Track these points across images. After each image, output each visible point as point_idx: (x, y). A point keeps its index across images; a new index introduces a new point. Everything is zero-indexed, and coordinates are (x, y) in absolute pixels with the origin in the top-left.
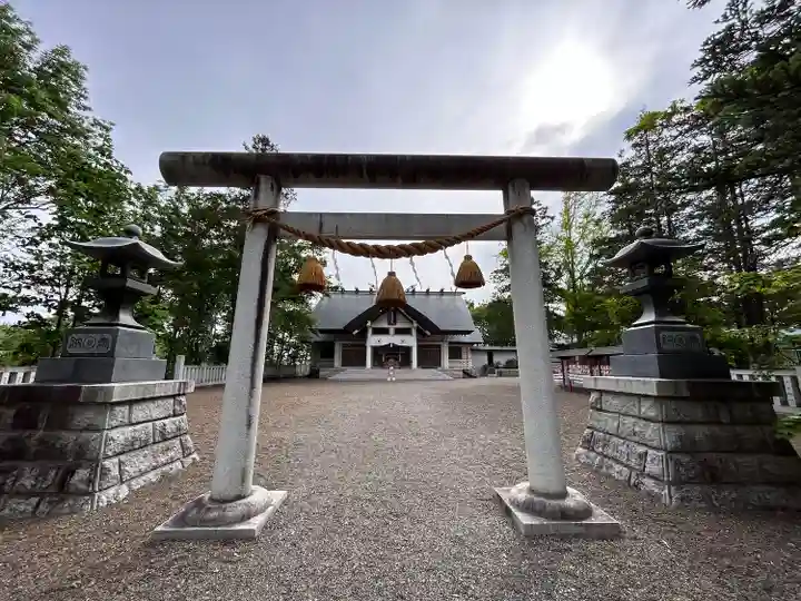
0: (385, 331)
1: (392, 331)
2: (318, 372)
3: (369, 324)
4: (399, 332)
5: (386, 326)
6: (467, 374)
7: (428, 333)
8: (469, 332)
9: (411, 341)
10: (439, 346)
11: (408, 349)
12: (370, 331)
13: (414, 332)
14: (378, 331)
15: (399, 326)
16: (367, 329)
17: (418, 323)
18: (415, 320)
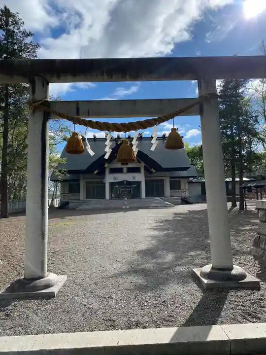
0: (120, 171)
1: (125, 170)
2: (68, 203)
3: (106, 165)
4: (131, 170)
5: (119, 166)
6: (185, 201)
7: (154, 171)
8: (186, 169)
9: (140, 177)
10: (163, 180)
11: (138, 184)
12: (107, 171)
13: (143, 170)
14: (113, 171)
15: (130, 166)
16: (104, 169)
17: (145, 163)
18: (143, 161)
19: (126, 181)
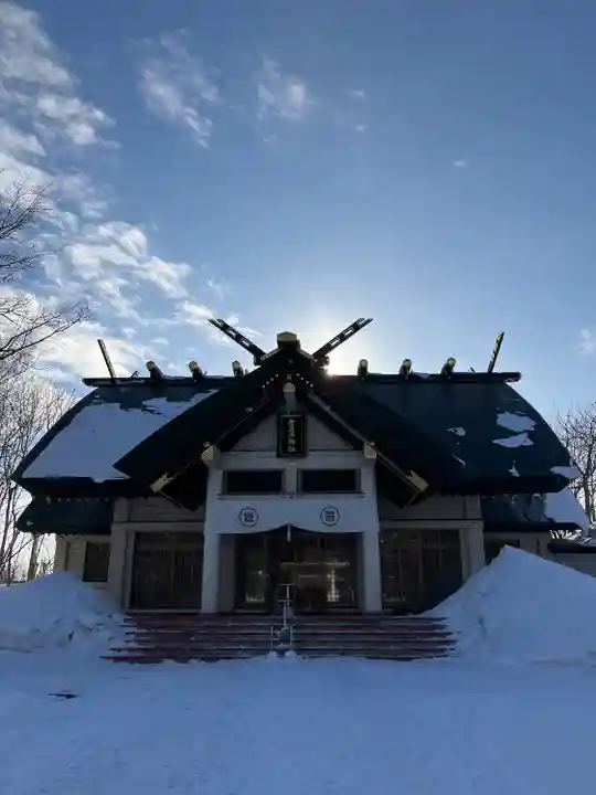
0: (268, 483)
1: (291, 481)
3: (209, 453)
4: (315, 482)
5: (270, 462)
7: (422, 485)
9: (359, 514)
10: (453, 536)
11: (349, 544)
12: (215, 484)
13: (367, 482)
14: (240, 483)
15: (314, 462)
16: (202, 472)
17: (378, 447)
18: (370, 439)
19: (294, 530)
